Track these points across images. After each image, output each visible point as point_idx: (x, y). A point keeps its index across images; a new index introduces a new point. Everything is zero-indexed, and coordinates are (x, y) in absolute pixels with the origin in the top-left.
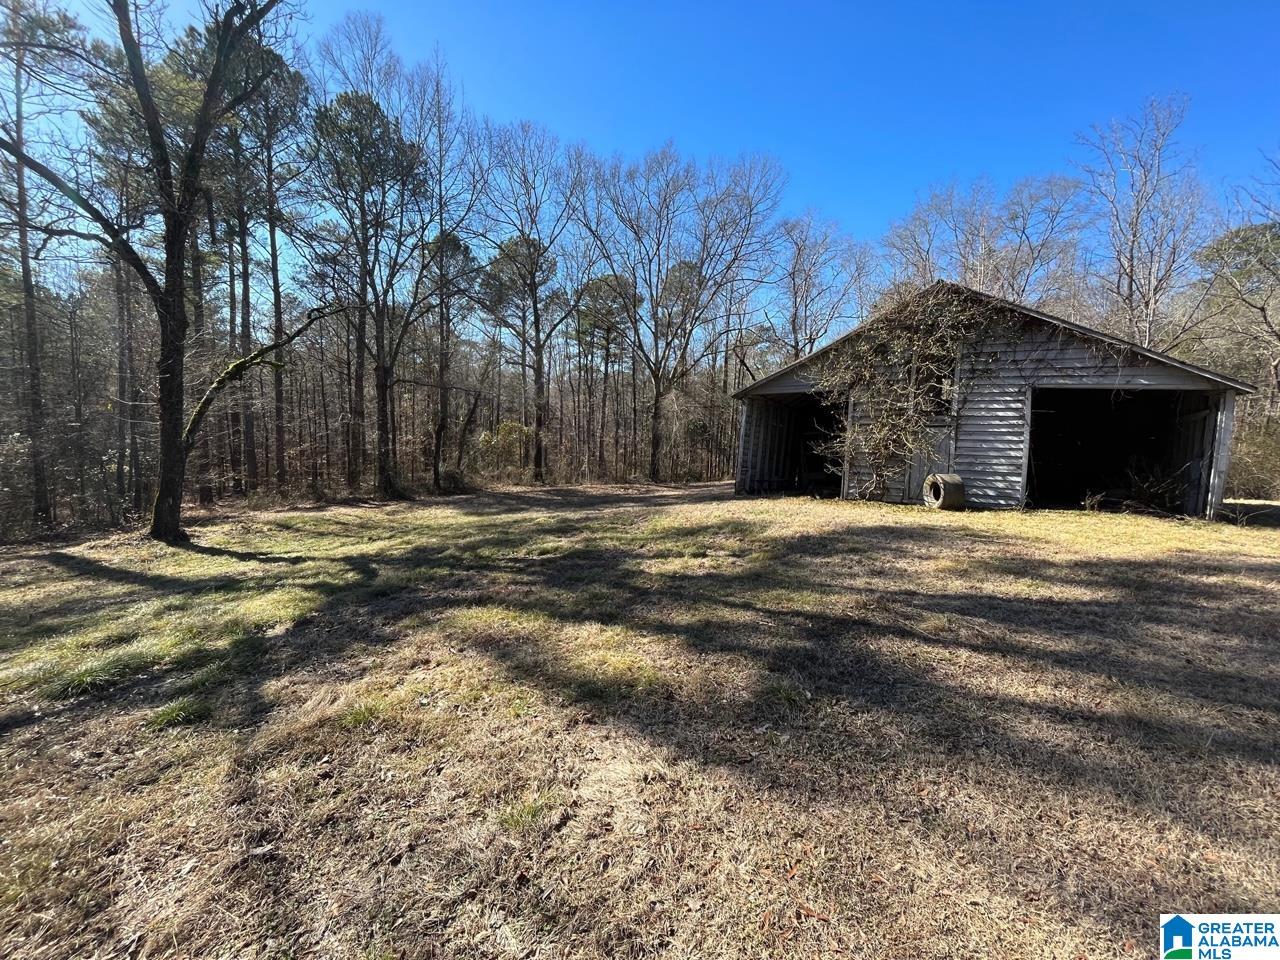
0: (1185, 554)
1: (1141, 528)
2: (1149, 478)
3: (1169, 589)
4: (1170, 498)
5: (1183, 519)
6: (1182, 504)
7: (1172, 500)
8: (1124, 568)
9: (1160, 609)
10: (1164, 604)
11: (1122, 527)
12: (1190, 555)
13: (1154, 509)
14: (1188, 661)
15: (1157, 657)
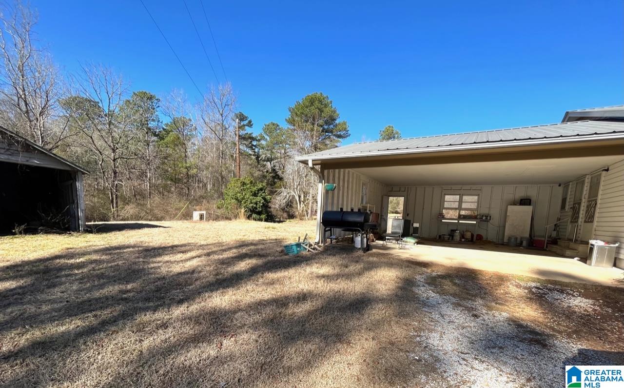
0: (70, 250)
1: (49, 240)
2: (50, 214)
3: (61, 269)
4: (62, 223)
5: (70, 234)
6: (69, 226)
7: (64, 224)
8: (37, 264)
9: (56, 280)
10: (57, 277)
11: (38, 242)
12: (72, 250)
13: (55, 230)
14: (67, 302)
15: (52, 305)
